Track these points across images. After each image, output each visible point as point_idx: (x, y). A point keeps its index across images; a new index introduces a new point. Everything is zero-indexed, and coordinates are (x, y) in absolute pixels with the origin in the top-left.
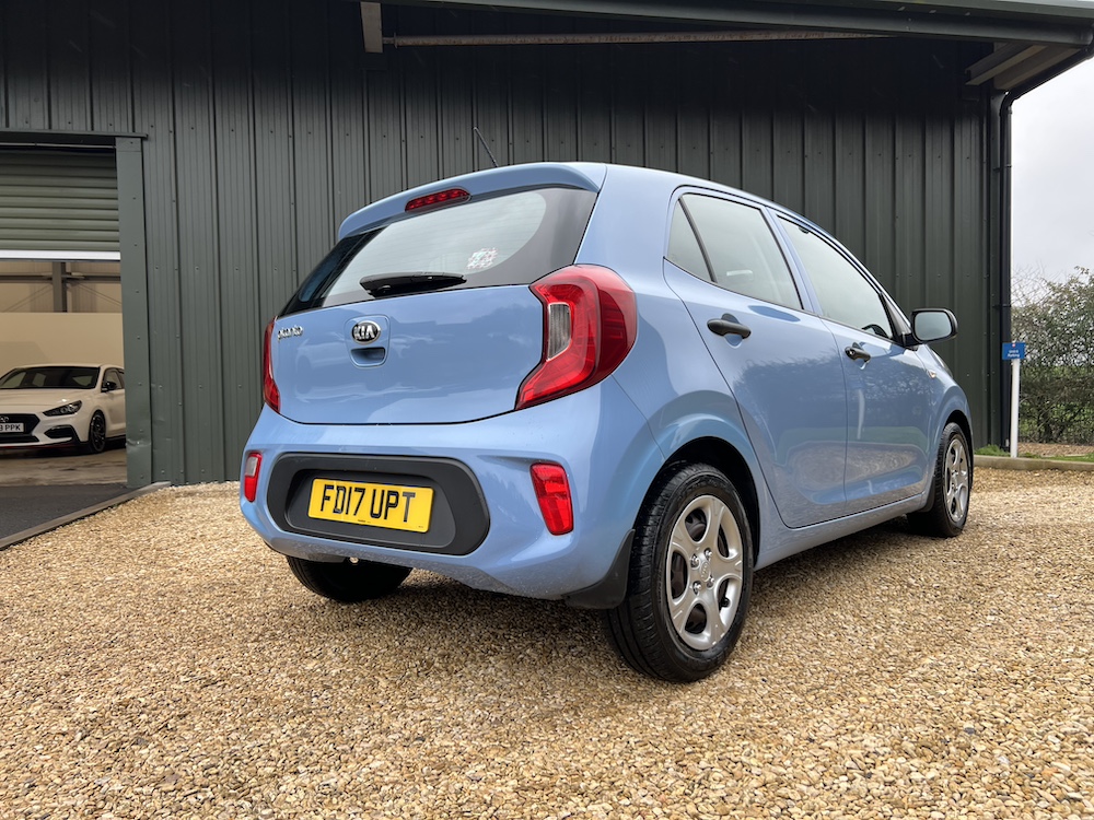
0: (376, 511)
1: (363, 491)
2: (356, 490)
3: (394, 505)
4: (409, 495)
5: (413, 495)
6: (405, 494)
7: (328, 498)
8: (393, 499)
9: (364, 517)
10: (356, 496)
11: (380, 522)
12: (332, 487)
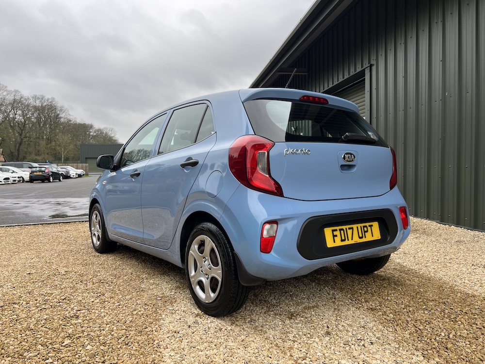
0: (361, 236)
1: (352, 228)
2: (349, 229)
3: (367, 231)
4: (371, 226)
5: (372, 226)
6: (369, 226)
7: (336, 236)
8: (366, 229)
9: (356, 240)
10: (350, 232)
11: (364, 240)
12: (336, 230)
